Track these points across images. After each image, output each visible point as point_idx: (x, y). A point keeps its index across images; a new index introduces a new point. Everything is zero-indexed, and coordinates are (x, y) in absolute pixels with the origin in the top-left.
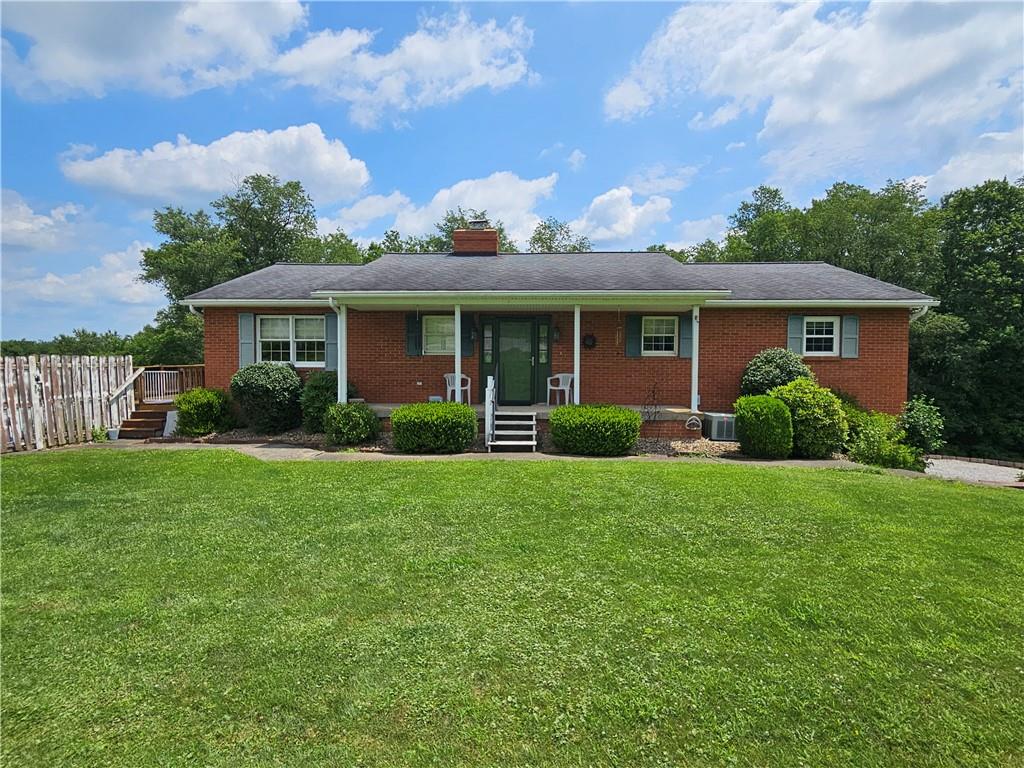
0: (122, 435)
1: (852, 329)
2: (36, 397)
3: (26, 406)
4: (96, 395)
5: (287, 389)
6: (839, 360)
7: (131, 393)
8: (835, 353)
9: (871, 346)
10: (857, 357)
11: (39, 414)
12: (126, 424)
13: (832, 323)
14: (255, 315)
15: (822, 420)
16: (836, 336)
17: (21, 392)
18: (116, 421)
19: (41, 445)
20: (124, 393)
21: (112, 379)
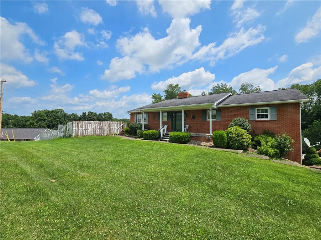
0: (119, 135)
1: (275, 111)
2: (105, 128)
3: (103, 129)
4: (115, 128)
5: (136, 127)
6: (269, 121)
7: (121, 128)
8: (268, 119)
9: (282, 116)
10: (276, 120)
11: (105, 130)
12: (120, 133)
13: (267, 109)
14: (137, 114)
15: (235, 138)
16: (268, 114)
17: (103, 127)
18: (118, 132)
19: (105, 135)
20: (120, 128)
21: (118, 125)
